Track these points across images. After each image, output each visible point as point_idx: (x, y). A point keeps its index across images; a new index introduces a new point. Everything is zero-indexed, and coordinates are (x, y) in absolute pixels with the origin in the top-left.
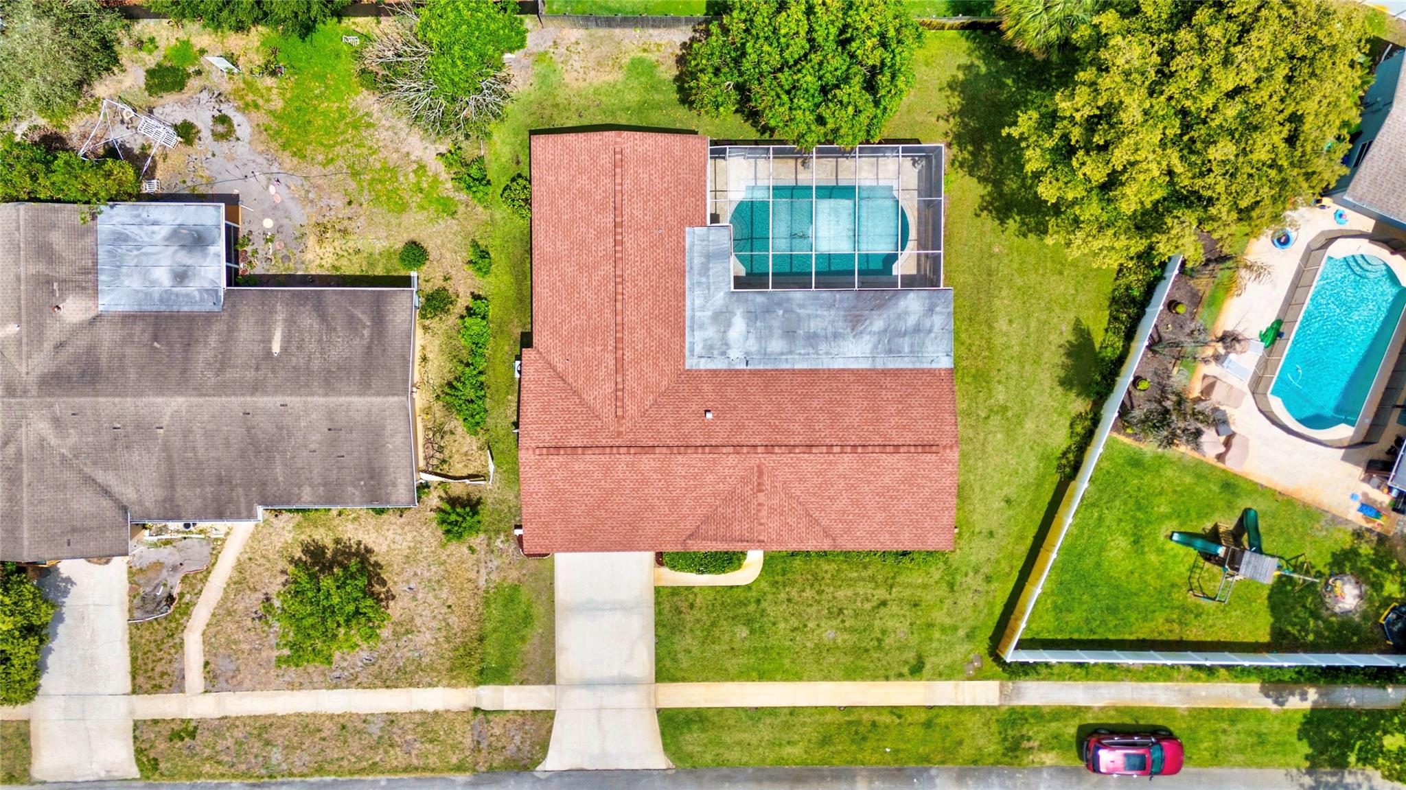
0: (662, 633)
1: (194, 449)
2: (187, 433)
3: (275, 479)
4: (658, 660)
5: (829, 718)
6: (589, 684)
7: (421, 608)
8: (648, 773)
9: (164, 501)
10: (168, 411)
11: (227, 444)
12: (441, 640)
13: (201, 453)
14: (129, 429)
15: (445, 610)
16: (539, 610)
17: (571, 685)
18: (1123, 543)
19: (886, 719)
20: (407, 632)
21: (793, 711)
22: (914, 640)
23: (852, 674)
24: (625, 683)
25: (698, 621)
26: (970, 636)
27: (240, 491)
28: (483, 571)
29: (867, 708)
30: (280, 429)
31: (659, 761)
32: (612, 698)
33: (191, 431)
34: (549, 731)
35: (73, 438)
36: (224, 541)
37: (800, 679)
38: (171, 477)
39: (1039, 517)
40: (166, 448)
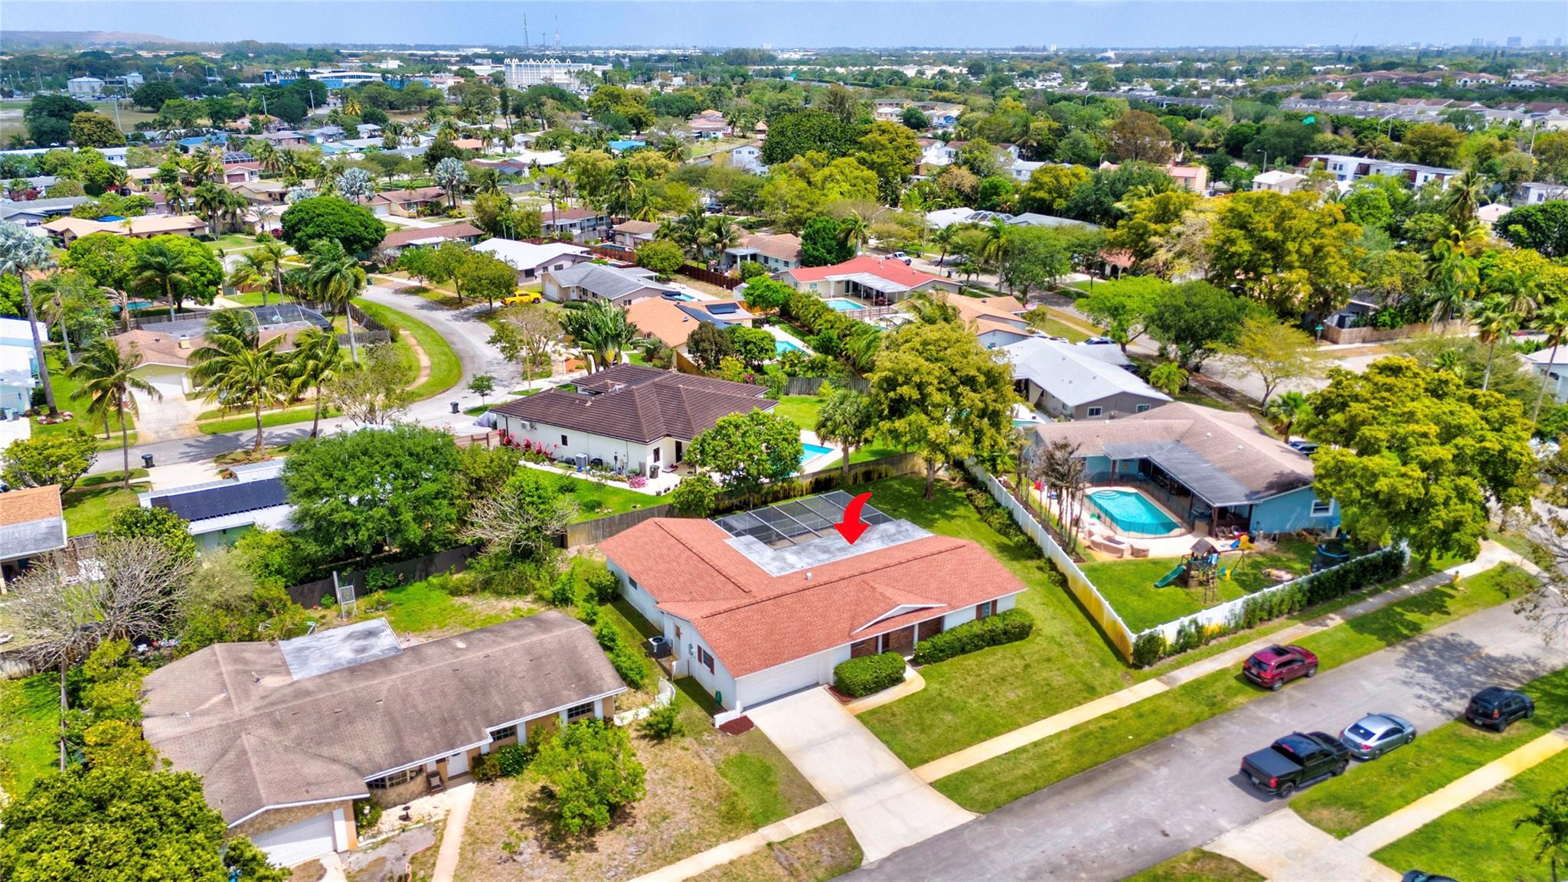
0: (887, 737)
1: (414, 707)
2: (405, 699)
3: (496, 706)
4: (899, 755)
5: (1065, 739)
6: (858, 790)
7: (665, 799)
8: (964, 827)
9: (394, 752)
10: (385, 688)
11: (444, 694)
12: (700, 812)
13: (421, 707)
14: (350, 709)
15: (688, 792)
16: (771, 761)
17: (841, 797)
18: (1135, 598)
19: (1106, 723)
20: (665, 818)
21: (1035, 744)
22: (1072, 678)
23: (1052, 710)
24: (886, 779)
25: (907, 722)
26: (1104, 664)
27: (466, 722)
28: (703, 756)
29: (1088, 722)
30: (489, 672)
31: (965, 816)
32: (884, 792)
33: (408, 695)
34: (850, 833)
35: (295, 730)
36: (445, 821)
37: (1019, 726)
38: (397, 732)
39: (1070, 604)
40: (388, 713)
